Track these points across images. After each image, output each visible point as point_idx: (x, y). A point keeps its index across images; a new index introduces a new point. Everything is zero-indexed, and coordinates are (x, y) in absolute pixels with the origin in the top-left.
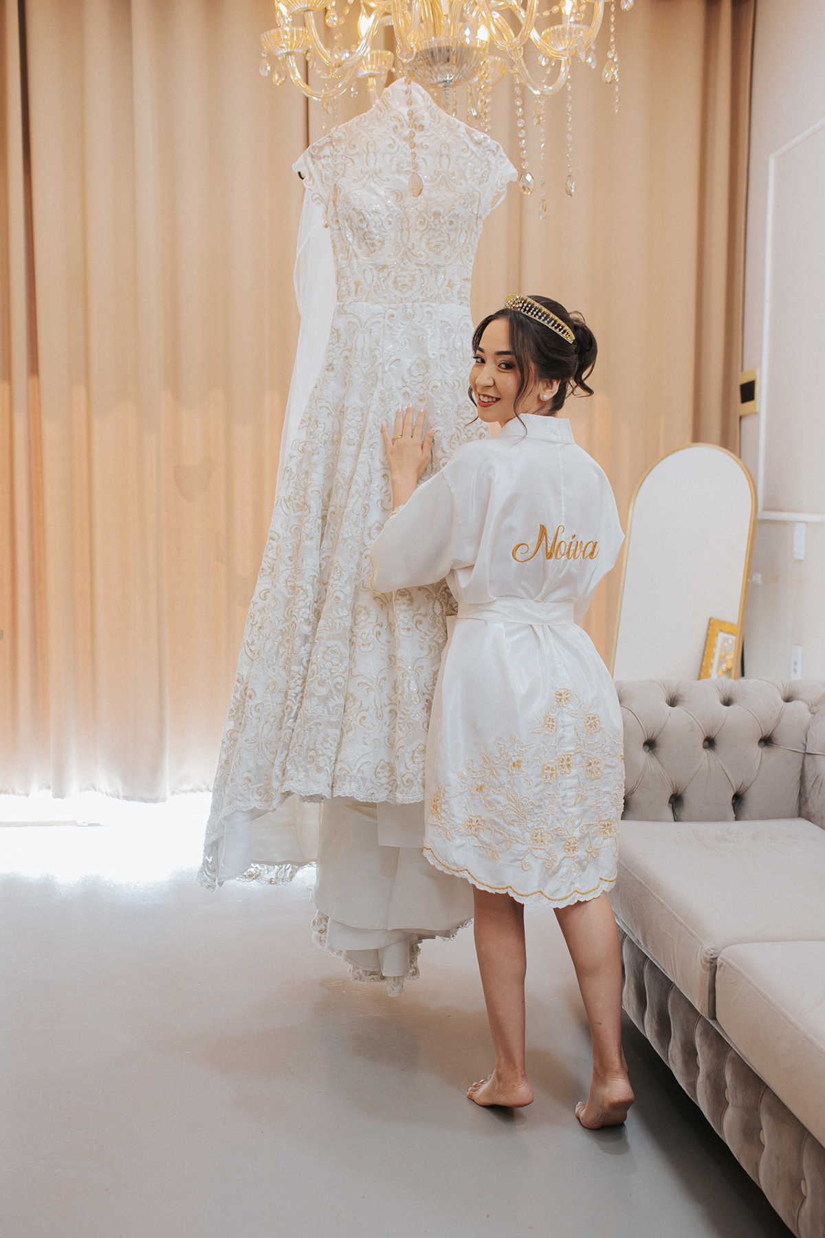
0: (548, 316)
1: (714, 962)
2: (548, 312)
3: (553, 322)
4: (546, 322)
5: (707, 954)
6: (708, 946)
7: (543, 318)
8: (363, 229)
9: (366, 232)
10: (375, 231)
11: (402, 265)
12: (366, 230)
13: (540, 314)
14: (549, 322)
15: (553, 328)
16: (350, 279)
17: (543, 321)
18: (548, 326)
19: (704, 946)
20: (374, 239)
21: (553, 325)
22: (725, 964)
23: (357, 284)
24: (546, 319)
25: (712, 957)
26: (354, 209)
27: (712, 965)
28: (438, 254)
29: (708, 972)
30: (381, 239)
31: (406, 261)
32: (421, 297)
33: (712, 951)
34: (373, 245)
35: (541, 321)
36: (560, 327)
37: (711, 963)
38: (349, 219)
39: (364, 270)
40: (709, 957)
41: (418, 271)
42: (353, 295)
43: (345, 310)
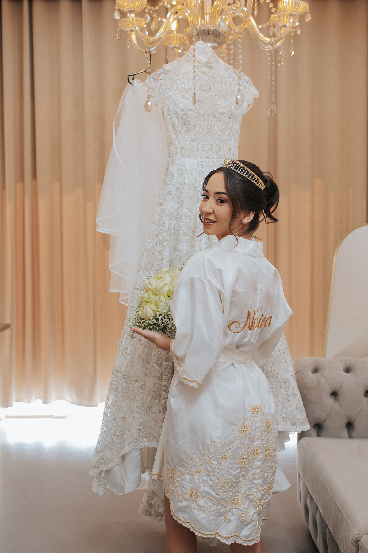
0: (248, 172)
1: (358, 543)
2: (249, 170)
3: (251, 176)
4: (247, 176)
5: (354, 537)
6: (355, 532)
7: (245, 173)
8: (184, 119)
9: (186, 121)
10: (192, 120)
11: (205, 139)
12: (187, 119)
13: (243, 171)
14: (249, 176)
15: (251, 180)
16: (178, 145)
17: (246, 175)
18: (248, 178)
19: (353, 531)
20: (191, 124)
21: (251, 178)
22: (363, 547)
23: (182, 148)
24: (247, 174)
25: (357, 539)
26: (179, 108)
27: (357, 544)
28: (224, 133)
29: (355, 548)
30: (195, 125)
31: (207, 136)
32: (216, 156)
33: (357, 536)
34: (190, 127)
35: (244, 175)
36: (256, 180)
37: (356, 543)
38: (176, 113)
39: (186, 141)
40: (355, 539)
41: (214, 142)
42: (179, 154)
43: (176, 162)
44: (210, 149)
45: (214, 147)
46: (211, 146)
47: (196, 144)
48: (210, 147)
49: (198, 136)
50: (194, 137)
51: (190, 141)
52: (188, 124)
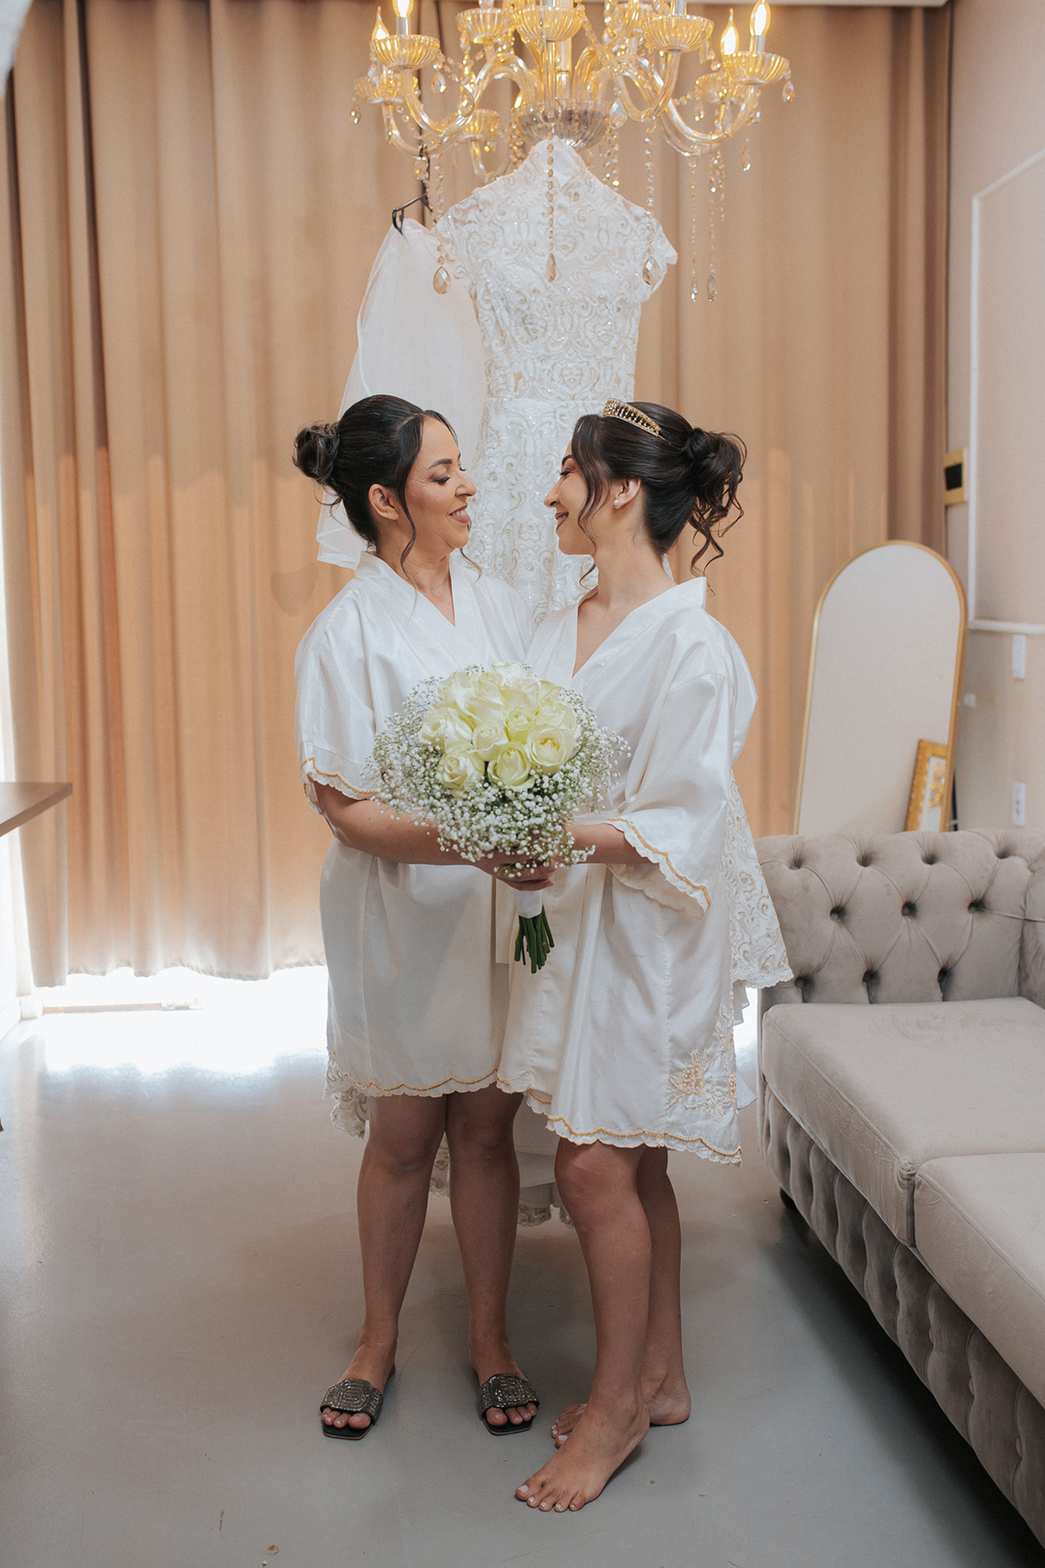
1: (912, 1178)
5: (903, 1169)
6: (904, 1161)
8: (522, 312)
9: (526, 316)
10: (538, 315)
11: (567, 357)
12: (528, 312)
16: (509, 370)
19: (901, 1159)
20: (536, 323)
22: (924, 1182)
23: (518, 376)
25: (909, 1173)
26: (511, 287)
27: (910, 1182)
28: (606, 344)
29: (906, 1191)
30: (544, 325)
31: (573, 350)
32: (591, 395)
33: (910, 1166)
34: (535, 331)
37: (909, 1180)
38: (505, 298)
39: (526, 361)
40: (905, 1173)
41: (585, 364)
42: (512, 389)
43: (505, 407)
44: (577, 378)
45: (586, 373)
46: (579, 372)
47: (548, 366)
48: (578, 375)
49: (551, 349)
50: (542, 351)
51: (536, 360)
52: (530, 324)
